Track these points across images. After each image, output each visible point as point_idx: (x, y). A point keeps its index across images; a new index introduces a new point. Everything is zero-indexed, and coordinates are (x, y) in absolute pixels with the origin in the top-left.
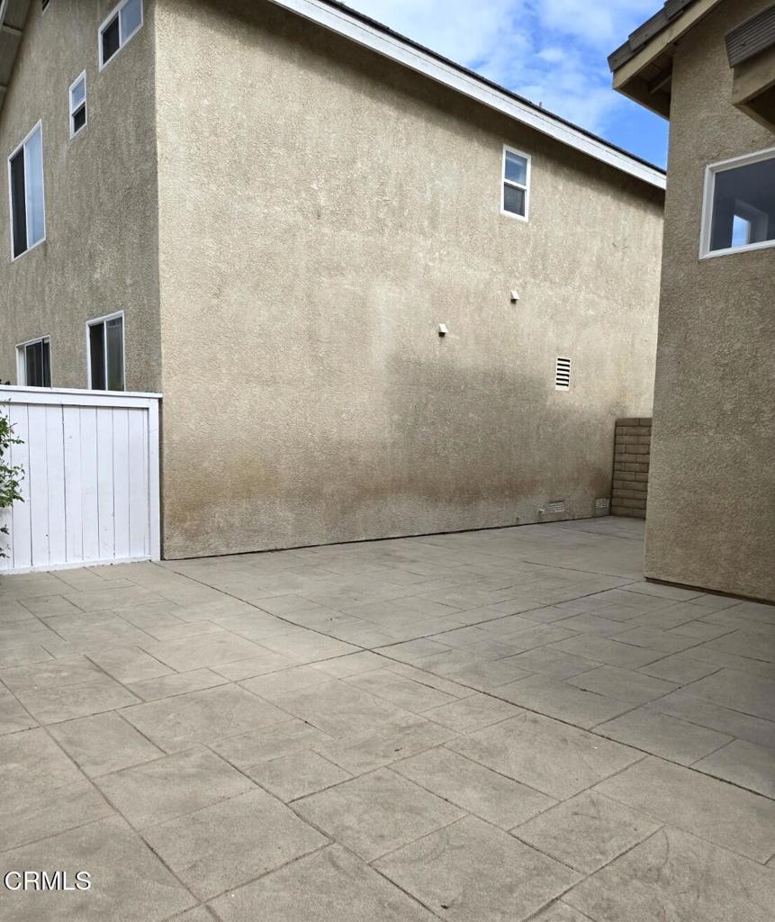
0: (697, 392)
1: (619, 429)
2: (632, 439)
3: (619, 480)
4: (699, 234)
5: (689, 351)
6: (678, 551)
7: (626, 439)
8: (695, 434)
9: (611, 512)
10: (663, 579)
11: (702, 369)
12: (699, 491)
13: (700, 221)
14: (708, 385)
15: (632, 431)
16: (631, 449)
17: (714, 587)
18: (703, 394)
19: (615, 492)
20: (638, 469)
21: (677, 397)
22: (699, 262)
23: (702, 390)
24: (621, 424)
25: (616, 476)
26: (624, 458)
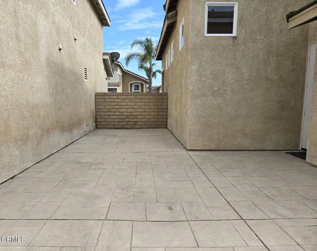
0: (205, 83)
1: (97, 97)
2: (103, 100)
3: (98, 115)
4: (204, 27)
5: (202, 69)
6: (200, 139)
7: (100, 100)
8: (205, 98)
9: (97, 127)
10: (195, 149)
11: (207, 75)
12: (207, 117)
13: (204, 22)
14: (209, 81)
15: (102, 97)
16: (102, 104)
17: (213, 149)
18: (207, 84)
19: (97, 120)
20: (106, 111)
21: (198, 85)
22: (205, 37)
23: (207, 83)
24: (97, 95)
25: (97, 114)
26: (100, 107)
